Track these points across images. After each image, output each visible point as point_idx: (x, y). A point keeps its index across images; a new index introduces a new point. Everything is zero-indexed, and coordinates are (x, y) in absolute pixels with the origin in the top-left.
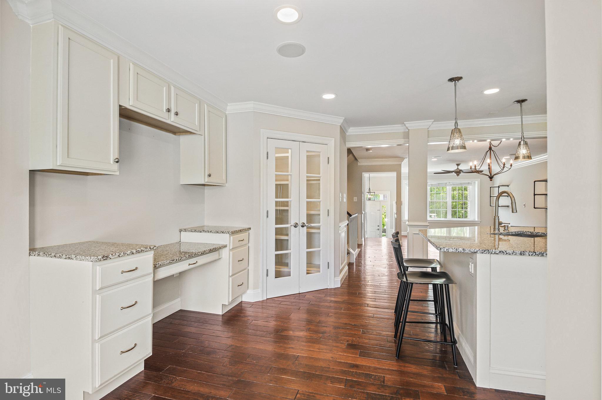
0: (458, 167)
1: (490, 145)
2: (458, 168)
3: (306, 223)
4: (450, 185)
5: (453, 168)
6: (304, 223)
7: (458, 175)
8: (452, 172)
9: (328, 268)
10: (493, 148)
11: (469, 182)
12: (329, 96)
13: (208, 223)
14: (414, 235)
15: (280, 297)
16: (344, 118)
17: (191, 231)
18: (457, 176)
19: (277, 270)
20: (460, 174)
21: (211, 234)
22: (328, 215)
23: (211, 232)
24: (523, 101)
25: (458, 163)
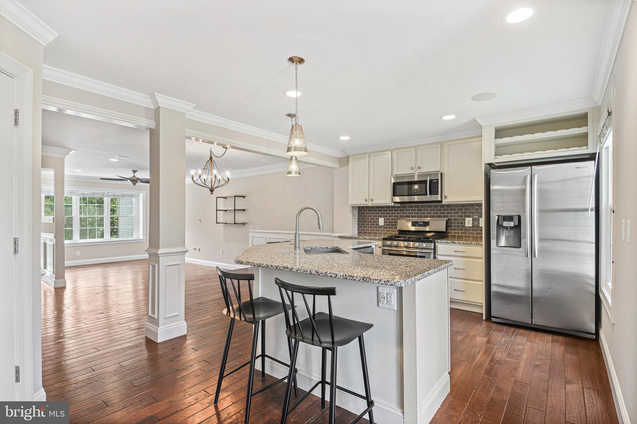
0: (134, 174)
1: (211, 154)
2: (134, 176)
4: (109, 196)
5: (130, 175)
7: (134, 184)
8: (127, 179)
10: (214, 158)
11: (132, 193)
18: (134, 185)
20: (137, 184)
25: (135, 170)
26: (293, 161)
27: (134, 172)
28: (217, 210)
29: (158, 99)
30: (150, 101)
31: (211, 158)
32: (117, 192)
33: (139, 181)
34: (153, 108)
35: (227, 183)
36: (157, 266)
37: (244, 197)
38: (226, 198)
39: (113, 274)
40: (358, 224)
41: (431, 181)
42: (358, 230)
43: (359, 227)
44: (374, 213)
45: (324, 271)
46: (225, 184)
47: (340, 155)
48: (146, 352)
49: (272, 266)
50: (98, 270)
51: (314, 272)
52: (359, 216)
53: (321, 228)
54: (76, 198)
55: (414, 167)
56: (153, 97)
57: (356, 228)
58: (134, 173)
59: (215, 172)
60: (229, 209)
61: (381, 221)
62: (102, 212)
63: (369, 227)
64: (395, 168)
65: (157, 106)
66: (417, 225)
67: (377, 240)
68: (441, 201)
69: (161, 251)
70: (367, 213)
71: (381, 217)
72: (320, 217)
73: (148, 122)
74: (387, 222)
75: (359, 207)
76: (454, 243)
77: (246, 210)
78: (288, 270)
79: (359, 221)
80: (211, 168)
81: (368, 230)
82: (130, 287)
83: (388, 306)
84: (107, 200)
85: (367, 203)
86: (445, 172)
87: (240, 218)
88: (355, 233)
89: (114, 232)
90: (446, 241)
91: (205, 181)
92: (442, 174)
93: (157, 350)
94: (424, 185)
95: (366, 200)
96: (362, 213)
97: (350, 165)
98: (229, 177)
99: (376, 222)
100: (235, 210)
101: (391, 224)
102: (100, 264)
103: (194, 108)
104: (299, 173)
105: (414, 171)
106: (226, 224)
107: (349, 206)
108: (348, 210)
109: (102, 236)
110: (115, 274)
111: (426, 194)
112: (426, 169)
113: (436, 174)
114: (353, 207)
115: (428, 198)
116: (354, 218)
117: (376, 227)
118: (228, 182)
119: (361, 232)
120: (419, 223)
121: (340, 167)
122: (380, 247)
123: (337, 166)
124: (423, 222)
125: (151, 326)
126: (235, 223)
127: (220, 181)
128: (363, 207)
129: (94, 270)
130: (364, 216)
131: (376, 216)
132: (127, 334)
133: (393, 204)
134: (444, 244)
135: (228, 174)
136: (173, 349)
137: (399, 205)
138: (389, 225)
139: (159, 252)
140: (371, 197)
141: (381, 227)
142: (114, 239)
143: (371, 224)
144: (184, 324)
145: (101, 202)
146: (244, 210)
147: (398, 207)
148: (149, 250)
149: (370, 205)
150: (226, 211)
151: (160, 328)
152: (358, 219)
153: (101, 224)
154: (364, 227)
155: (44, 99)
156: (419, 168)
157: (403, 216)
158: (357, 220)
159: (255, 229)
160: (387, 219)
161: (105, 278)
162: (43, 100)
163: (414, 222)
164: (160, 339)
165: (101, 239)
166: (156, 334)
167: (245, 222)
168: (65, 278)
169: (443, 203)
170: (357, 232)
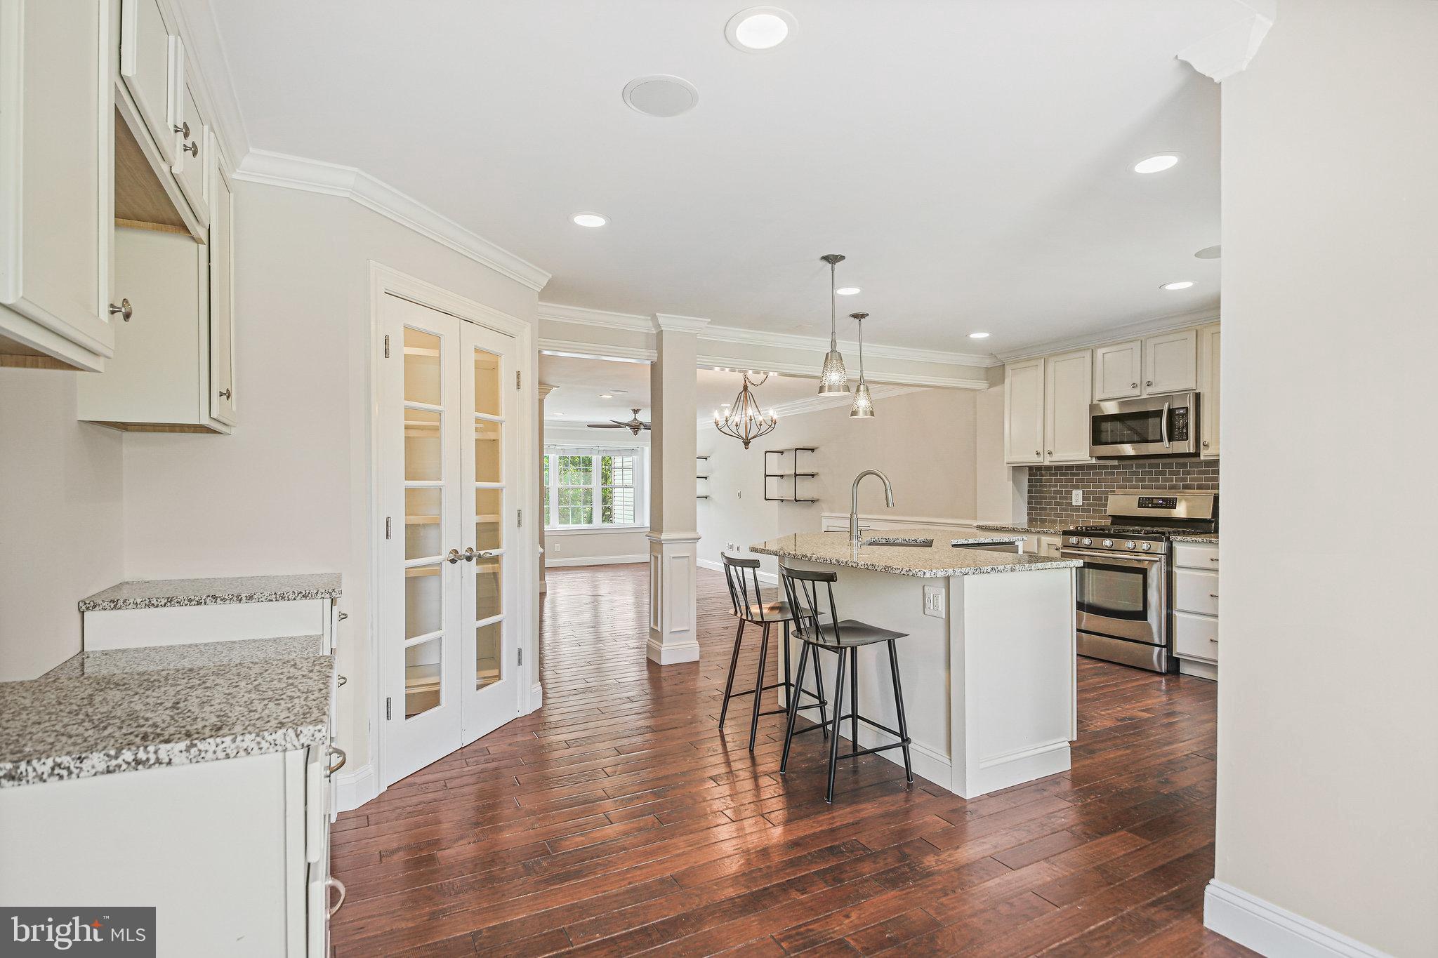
0: (635, 416)
1: (745, 381)
2: (635, 419)
3: (475, 549)
4: (599, 452)
6: (471, 549)
7: (635, 433)
8: (624, 425)
9: (520, 663)
10: (750, 388)
11: (632, 447)
12: (590, 221)
13: (133, 569)
14: (674, 560)
15: (416, 774)
16: (550, 276)
17: (150, 605)
18: (635, 435)
19: (410, 692)
20: (639, 432)
21: (253, 605)
22: (519, 524)
23: (250, 598)
24: (863, 316)
25: (636, 408)
26: (861, 393)
27: (636, 411)
28: (766, 476)
29: (660, 321)
30: (650, 324)
31: (745, 388)
32: (613, 445)
33: (642, 427)
34: (654, 332)
35: (771, 429)
36: (659, 557)
37: (813, 450)
38: (782, 453)
39: (605, 582)
40: (1029, 503)
41: (1171, 412)
42: (1029, 514)
43: (1030, 508)
44: (1061, 481)
45: (845, 560)
46: (769, 430)
47: (988, 362)
48: (646, 672)
49: (790, 554)
50: (586, 575)
51: (834, 561)
52: (1030, 486)
53: (891, 505)
54: (554, 458)
55: (1139, 383)
56: (654, 318)
57: (1025, 510)
58: (634, 413)
59: (750, 411)
60: (787, 472)
61: (1077, 497)
62: (588, 481)
63: (1051, 509)
64: (1098, 385)
65: (659, 330)
66: (1150, 505)
67: (1052, 534)
68: (1197, 454)
69: (664, 536)
70: (1047, 481)
71: (1077, 487)
72: (889, 488)
73: (648, 354)
74: (1088, 499)
75: (1031, 468)
76: (1210, 542)
77: (817, 474)
78: (807, 559)
79: (1030, 497)
80: (746, 405)
81: (1050, 515)
82: (630, 599)
83: (935, 613)
84: (596, 459)
85: (1041, 459)
86: (1204, 390)
87: (806, 489)
88: (1023, 520)
89: (607, 515)
90: (1193, 539)
91: (737, 426)
92: (1198, 397)
93: (660, 672)
94: (1158, 420)
95: (1037, 454)
96: (1037, 480)
97: (1007, 381)
98: (775, 417)
99: (1066, 498)
100: (796, 475)
101: (1096, 502)
102: (588, 566)
103: (709, 323)
104: (872, 413)
105: (1139, 390)
106: (782, 500)
107: (1005, 464)
108: (1006, 475)
109: (590, 521)
110: (608, 581)
111: (1161, 440)
112: (1162, 387)
113: (1183, 394)
114: (1017, 469)
115: (1165, 447)
116: (1018, 491)
117: (1066, 510)
118: (773, 426)
119: (1035, 520)
120: (1155, 501)
121: (990, 387)
122: (1057, 549)
123: (983, 385)
124: (1163, 499)
125: (655, 643)
126: (796, 500)
127: (761, 425)
128: (1039, 468)
129: (579, 575)
130: (1041, 486)
131: (1066, 486)
132: (624, 652)
133: (1094, 461)
134: (1188, 544)
135: (773, 413)
136: (679, 674)
137: (1116, 463)
138: (1095, 505)
139: (662, 538)
140: (1049, 448)
141: (1076, 509)
142: (607, 525)
143: (1057, 504)
144: (696, 644)
145: (588, 462)
146: (813, 475)
147: (1113, 467)
148: (651, 534)
149: (1047, 463)
150: (782, 476)
151: (664, 645)
152: (1029, 492)
153: (588, 501)
154: (1041, 509)
155: (540, 343)
156: (1148, 385)
157: (1124, 487)
158: (1026, 495)
159: (832, 511)
160: (1089, 493)
161: (595, 587)
162: (539, 345)
163: (1143, 498)
164: (665, 661)
165: (588, 525)
166: (659, 653)
167: (816, 497)
168: (546, 579)
169: (1202, 458)
170: (1025, 518)
